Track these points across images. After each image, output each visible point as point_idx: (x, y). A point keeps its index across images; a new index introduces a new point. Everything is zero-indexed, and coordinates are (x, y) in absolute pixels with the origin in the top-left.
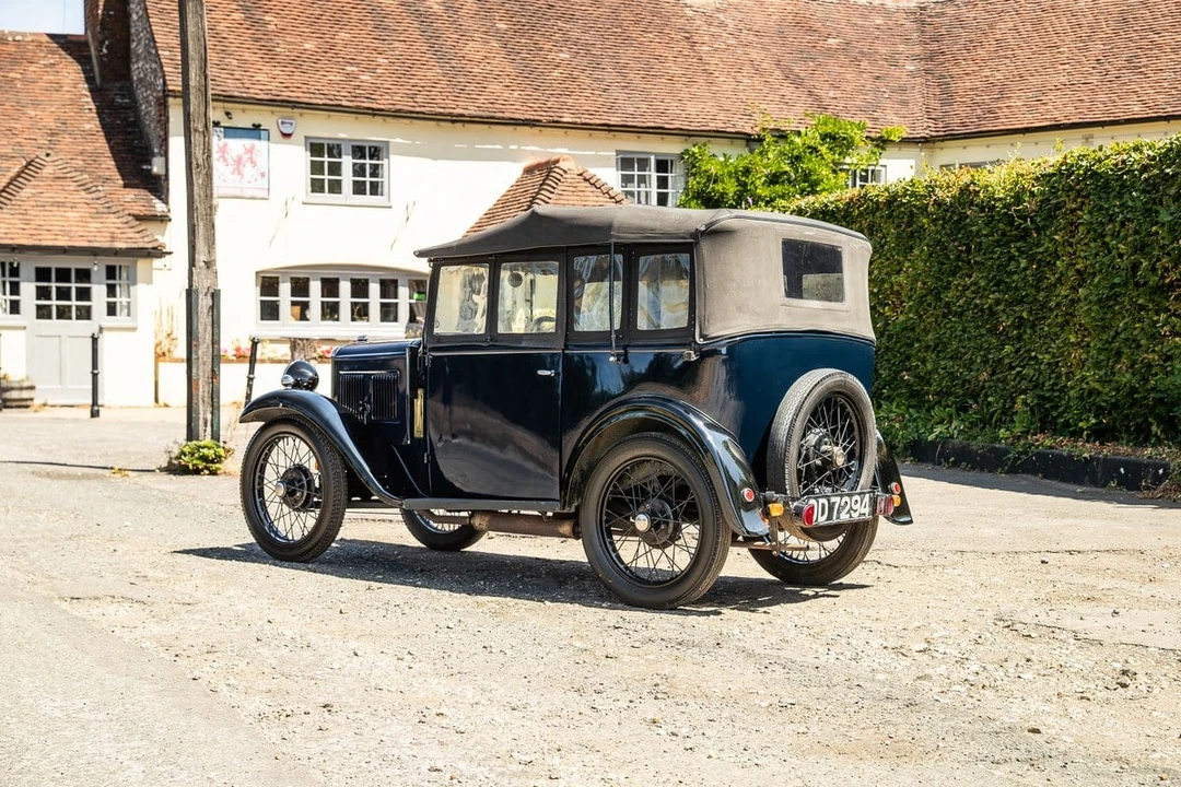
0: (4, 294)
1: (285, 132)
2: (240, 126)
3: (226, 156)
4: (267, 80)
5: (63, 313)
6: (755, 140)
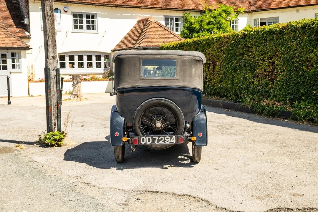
1: (65, 10)
6: (203, 12)
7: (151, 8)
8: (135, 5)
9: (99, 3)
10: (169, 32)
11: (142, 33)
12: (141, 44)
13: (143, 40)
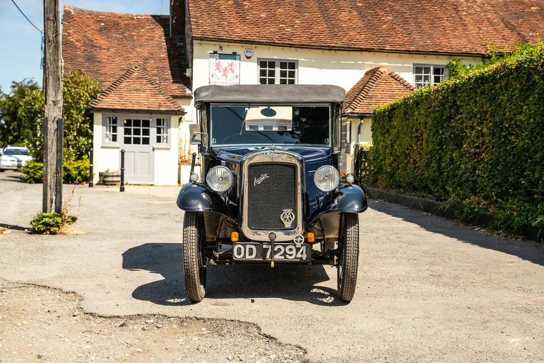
0: (110, 132)
2: (226, 53)
3: (220, 68)
4: (240, 31)
5: (137, 141)
6: (487, 58)
7: (391, 51)
8: (362, 47)
9: (302, 43)
10: (410, 90)
11: (363, 92)
12: (357, 109)
13: (360, 102)
